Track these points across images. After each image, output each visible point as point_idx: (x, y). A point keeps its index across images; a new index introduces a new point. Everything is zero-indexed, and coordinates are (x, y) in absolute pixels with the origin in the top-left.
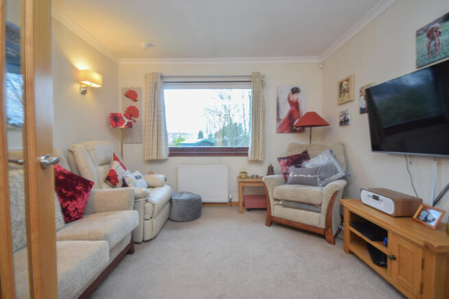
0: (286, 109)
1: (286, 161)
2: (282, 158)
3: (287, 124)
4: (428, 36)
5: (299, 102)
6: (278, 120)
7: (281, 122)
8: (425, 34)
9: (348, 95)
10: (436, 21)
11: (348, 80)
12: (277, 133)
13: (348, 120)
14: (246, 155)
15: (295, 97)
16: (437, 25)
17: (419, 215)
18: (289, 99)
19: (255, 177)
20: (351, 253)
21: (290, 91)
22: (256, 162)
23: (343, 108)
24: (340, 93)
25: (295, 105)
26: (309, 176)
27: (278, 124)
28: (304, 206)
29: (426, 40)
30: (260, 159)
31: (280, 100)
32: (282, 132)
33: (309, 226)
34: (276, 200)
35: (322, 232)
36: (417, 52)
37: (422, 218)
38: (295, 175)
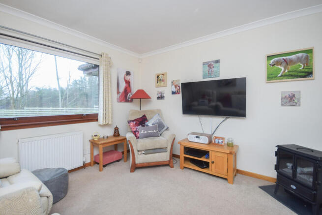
0: (123, 85)
1: (135, 122)
2: (131, 121)
3: (123, 96)
4: (209, 66)
5: (130, 81)
6: (118, 92)
7: (121, 94)
8: (207, 65)
9: (164, 83)
10: (212, 61)
11: (163, 75)
12: (118, 102)
13: (164, 97)
14: (97, 120)
15: (128, 78)
16: (212, 63)
17: (215, 141)
18: (125, 78)
19: (106, 138)
20: (185, 167)
21: (125, 73)
22: (106, 125)
23: (160, 89)
24: (158, 81)
25: (128, 83)
26: (155, 131)
27: (119, 96)
28: (159, 150)
29: (208, 68)
30: (110, 123)
31: (120, 79)
32: (121, 102)
33: (162, 162)
34: (138, 151)
35: (167, 163)
36: (203, 72)
37: (217, 142)
38: (146, 132)
